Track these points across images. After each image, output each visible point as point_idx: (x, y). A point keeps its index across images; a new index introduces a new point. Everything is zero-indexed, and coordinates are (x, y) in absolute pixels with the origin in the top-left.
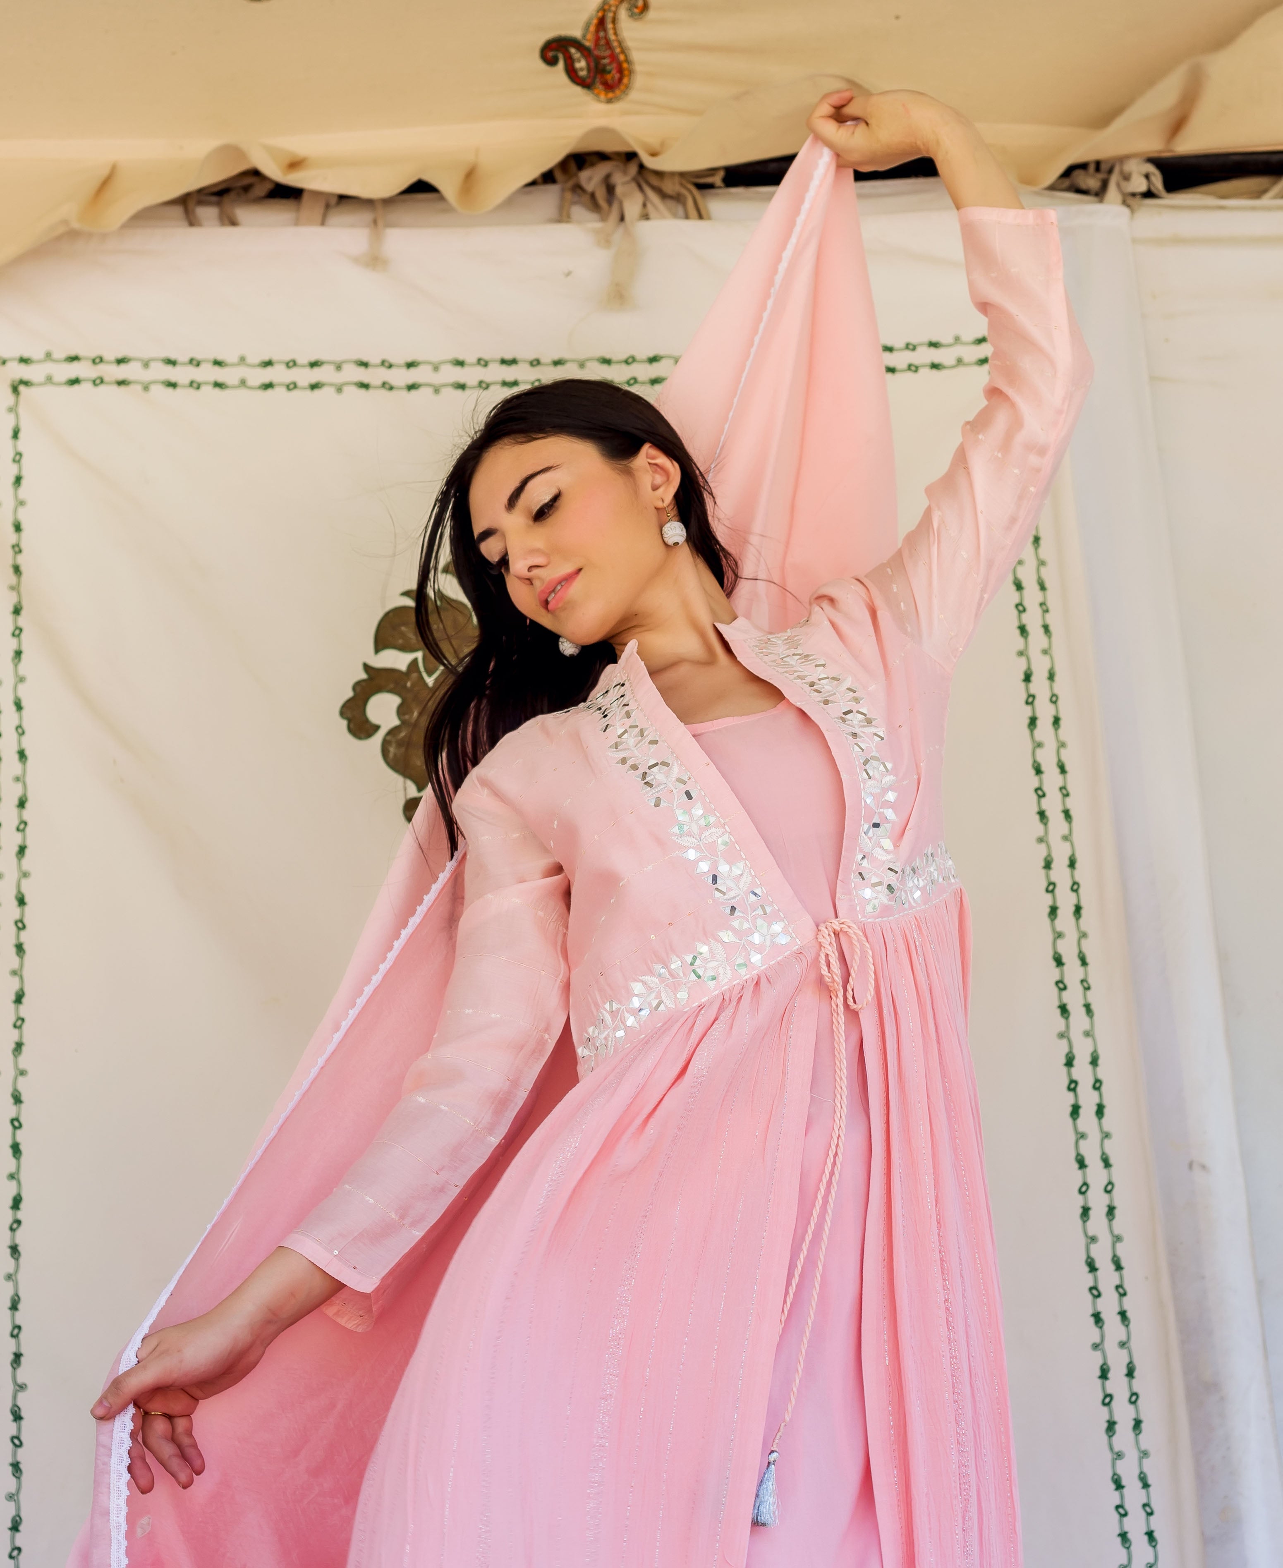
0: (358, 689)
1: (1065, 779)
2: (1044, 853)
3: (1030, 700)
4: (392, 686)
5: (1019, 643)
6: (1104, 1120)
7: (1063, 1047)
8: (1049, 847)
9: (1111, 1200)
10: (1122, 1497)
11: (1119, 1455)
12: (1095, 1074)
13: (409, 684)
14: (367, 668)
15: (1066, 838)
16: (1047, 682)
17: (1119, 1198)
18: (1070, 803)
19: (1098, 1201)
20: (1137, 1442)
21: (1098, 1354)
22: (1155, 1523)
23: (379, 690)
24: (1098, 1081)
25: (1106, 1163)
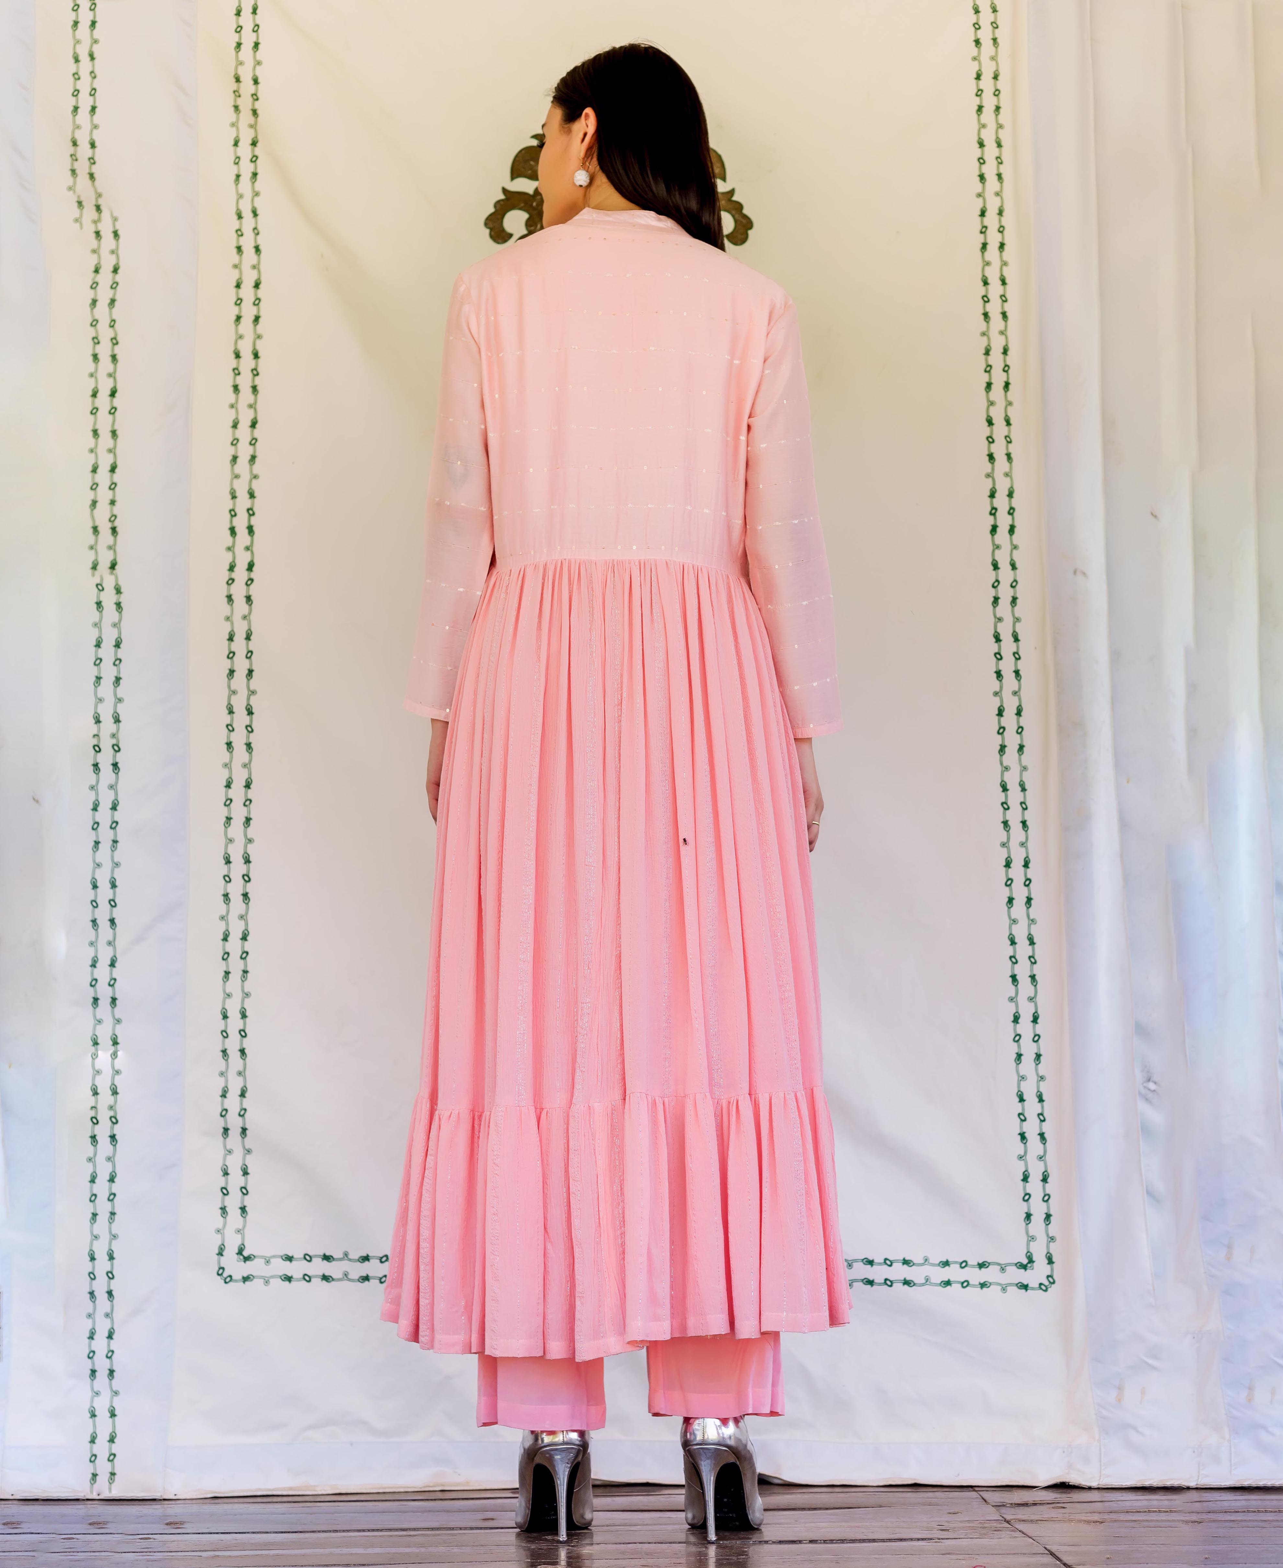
0: (498, 206)
1: (1004, 290)
2: (985, 344)
3: (984, 230)
4: (522, 205)
5: (978, 187)
6: (1014, 537)
7: (989, 483)
8: (989, 339)
9: (1015, 593)
10: (1006, 797)
11: (1007, 769)
12: (1010, 503)
13: (534, 204)
14: (504, 191)
15: (1002, 333)
16: (997, 217)
17: (1020, 591)
18: (1007, 307)
19: (1005, 593)
20: (1020, 760)
21: (997, 699)
22: (1028, 816)
23: (513, 207)
24: (1012, 508)
25: (1014, 567)
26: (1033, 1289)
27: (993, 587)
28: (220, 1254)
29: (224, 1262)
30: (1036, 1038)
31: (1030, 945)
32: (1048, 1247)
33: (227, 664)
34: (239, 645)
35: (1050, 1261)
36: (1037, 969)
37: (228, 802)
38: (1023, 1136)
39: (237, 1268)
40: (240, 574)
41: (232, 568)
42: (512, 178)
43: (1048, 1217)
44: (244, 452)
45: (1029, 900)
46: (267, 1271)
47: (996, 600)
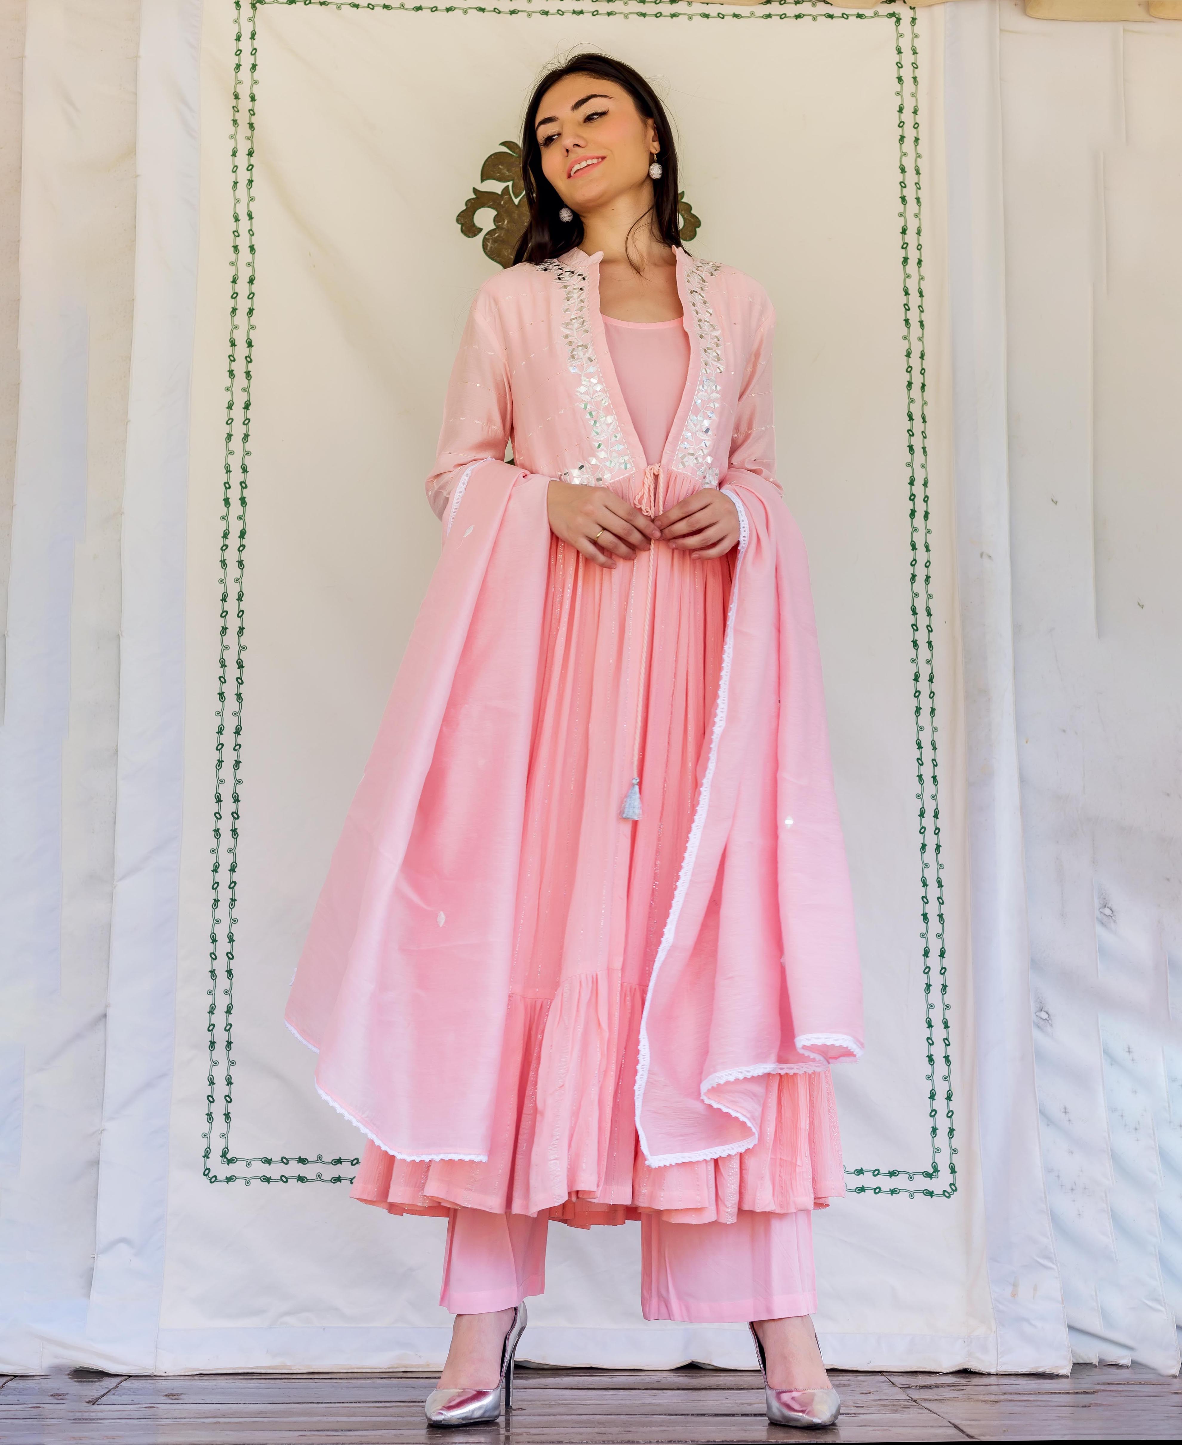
0: (469, 204)
1: (922, 300)
2: (907, 347)
3: (905, 246)
4: (491, 203)
5: (900, 208)
6: (929, 521)
7: (908, 473)
8: (909, 343)
9: (929, 572)
10: (921, 754)
11: (921, 728)
12: (926, 491)
13: (502, 203)
14: (475, 191)
15: (920, 339)
16: (916, 236)
17: (933, 571)
18: (925, 317)
19: (921, 572)
20: (932, 722)
21: (914, 666)
22: (938, 771)
23: (483, 205)
24: (926, 497)
25: (928, 548)
26: (937, 1196)
27: (911, 565)
28: (206, 1156)
30: (943, 971)
31: (938, 887)
32: (951, 1158)
33: (221, 622)
34: (232, 606)
35: (954, 1171)
36: (944, 909)
37: (220, 746)
38: (930, 1058)
40: (234, 541)
41: (225, 535)
42: (483, 180)
43: (951, 1131)
44: (238, 430)
45: (939, 847)
47: (913, 577)
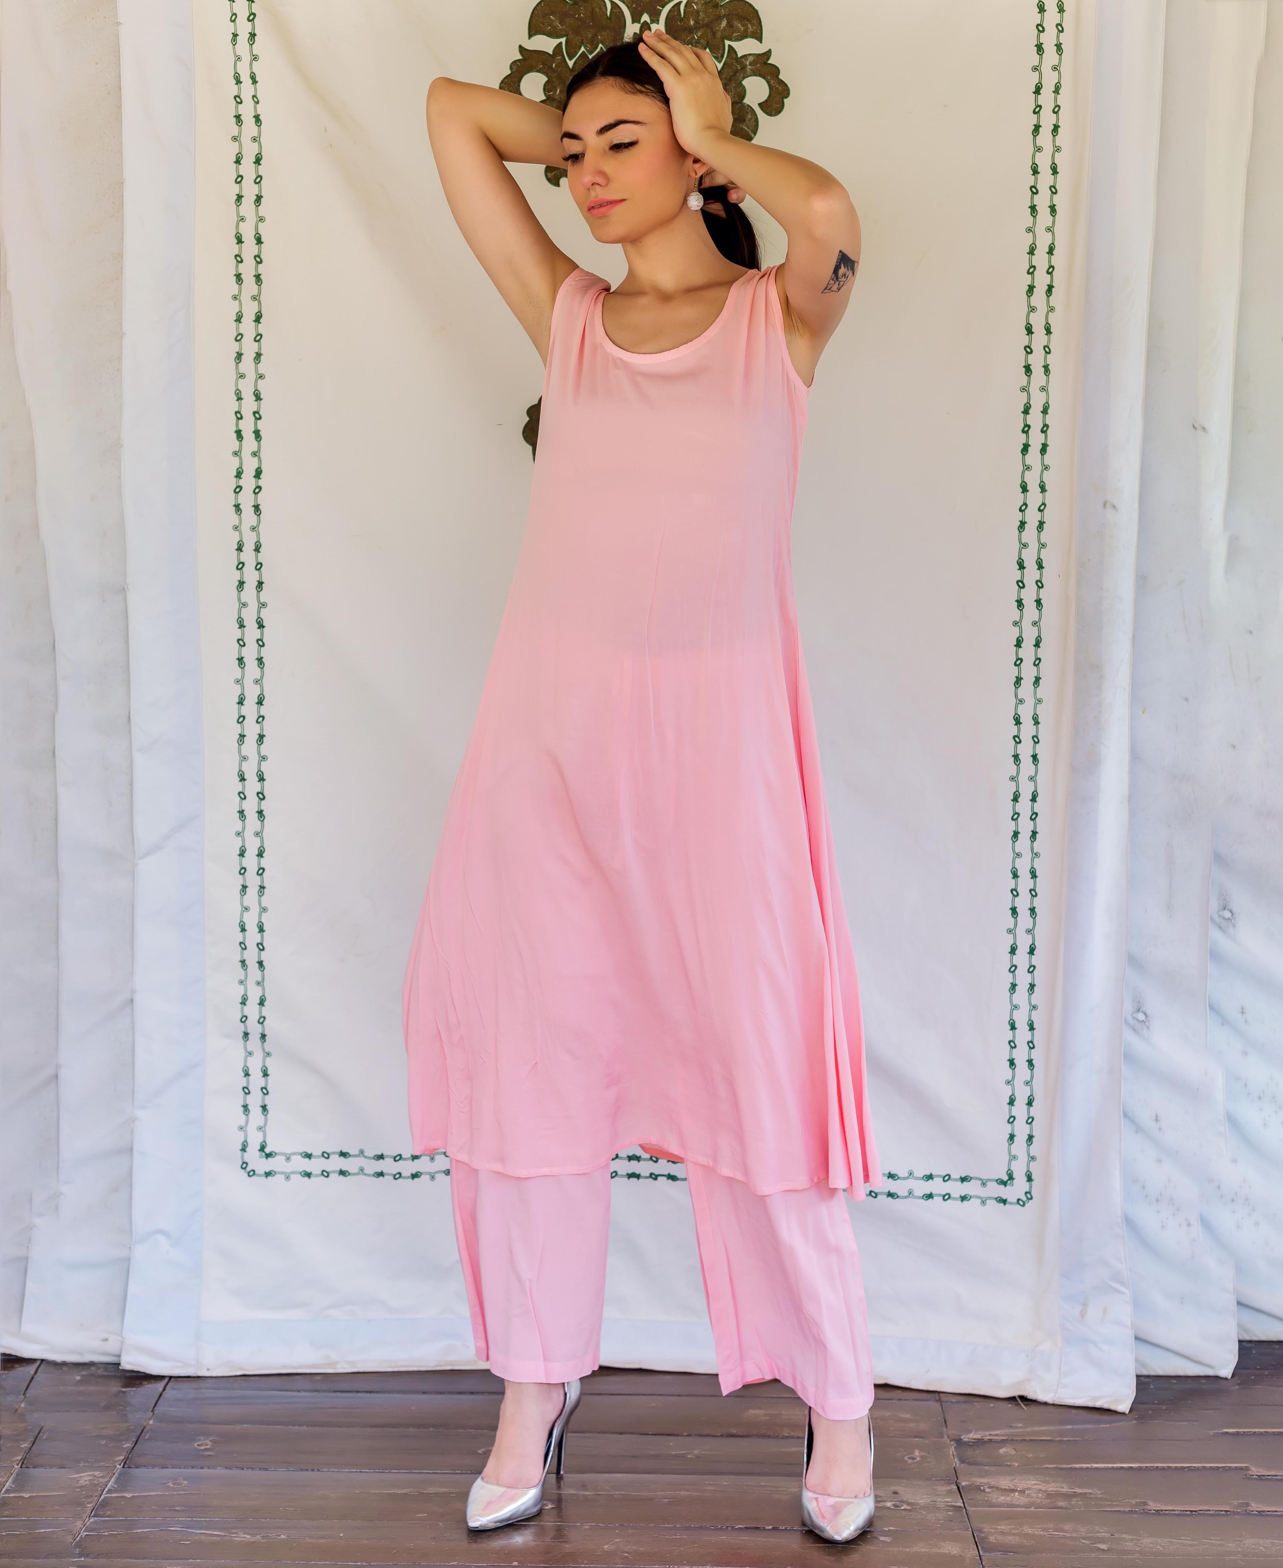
0: (514, 68)
1: (1055, 179)
2: (1030, 241)
3: (1037, 110)
4: (540, 66)
5: (1035, 59)
6: (1046, 456)
7: (1023, 398)
8: (1034, 236)
9: (1042, 517)
10: (1019, 730)
11: (1021, 701)
12: (1044, 421)
13: (554, 64)
14: (521, 49)
15: (1048, 229)
16: (1053, 95)
17: (1048, 515)
18: (1056, 199)
19: (1032, 517)
20: (1035, 693)
21: (1016, 629)
22: (1040, 750)
23: (530, 70)
24: (1046, 426)
25: (1043, 489)
26: (1011, 1203)
27: (1021, 510)
28: (244, 1150)
29: (247, 1157)
30: (1032, 969)
31: (1032, 878)
32: (1028, 1165)
33: (237, 575)
34: (248, 555)
35: (1029, 1179)
36: (1037, 902)
37: (241, 718)
38: (1012, 1063)
39: (261, 1165)
40: (248, 482)
41: (239, 475)
42: (530, 36)
43: (1030, 1138)
44: (249, 348)
45: (1034, 834)
46: (288, 1167)
47: (1022, 524)
